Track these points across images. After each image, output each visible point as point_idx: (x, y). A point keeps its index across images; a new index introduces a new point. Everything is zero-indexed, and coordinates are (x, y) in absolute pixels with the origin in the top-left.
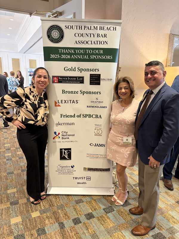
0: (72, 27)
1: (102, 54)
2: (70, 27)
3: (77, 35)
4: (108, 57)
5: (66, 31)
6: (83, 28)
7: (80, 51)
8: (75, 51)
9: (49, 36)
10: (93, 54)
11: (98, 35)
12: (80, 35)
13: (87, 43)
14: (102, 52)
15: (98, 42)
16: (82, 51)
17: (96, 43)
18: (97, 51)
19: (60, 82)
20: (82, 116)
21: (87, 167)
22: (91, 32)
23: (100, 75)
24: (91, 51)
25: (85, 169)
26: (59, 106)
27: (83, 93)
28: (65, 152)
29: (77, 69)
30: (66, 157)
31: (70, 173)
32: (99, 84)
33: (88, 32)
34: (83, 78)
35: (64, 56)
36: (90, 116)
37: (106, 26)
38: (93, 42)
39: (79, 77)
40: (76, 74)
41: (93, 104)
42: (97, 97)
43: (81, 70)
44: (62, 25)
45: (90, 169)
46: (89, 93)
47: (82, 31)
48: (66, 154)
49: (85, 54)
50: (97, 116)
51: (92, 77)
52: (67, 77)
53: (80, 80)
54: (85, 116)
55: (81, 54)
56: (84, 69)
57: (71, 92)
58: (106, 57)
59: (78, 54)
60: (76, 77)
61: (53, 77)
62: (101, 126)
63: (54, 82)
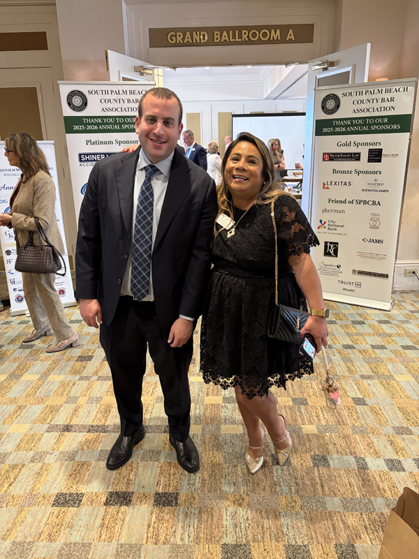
0: (351, 94)
1: (386, 124)
2: (348, 94)
3: (356, 102)
4: (395, 127)
5: (343, 100)
6: (364, 93)
7: (358, 122)
8: (352, 122)
9: (323, 108)
10: (375, 124)
11: (383, 100)
12: (359, 102)
13: (368, 110)
14: (386, 120)
15: (383, 109)
16: (360, 122)
17: (379, 110)
18: (380, 120)
19: (331, 159)
20: (355, 202)
21: (357, 269)
22: (374, 96)
23: (382, 150)
24: (372, 121)
25: (354, 271)
26: (328, 188)
27: (358, 173)
28: (330, 247)
29: (352, 144)
30: (332, 252)
31: (334, 274)
32: (380, 161)
33: (370, 97)
34: (359, 154)
35: (338, 129)
36: (365, 202)
37: (394, 88)
38: (375, 109)
39: (355, 154)
40: (352, 150)
41: (369, 187)
42: (376, 178)
43: (357, 145)
44: (339, 93)
45: (361, 273)
46: (367, 172)
47: (364, 97)
48: (332, 250)
49: (365, 124)
50: (374, 203)
51: (371, 152)
52: (340, 154)
53: (356, 157)
54: (359, 202)
55: (360, 125)
56: (361, 143)
57: (344, 172)
58: (391, 127)
59: (356, 125)
60: (351, 154)
61: (324, 154)
62: (378, 215)
63: (324, 160)
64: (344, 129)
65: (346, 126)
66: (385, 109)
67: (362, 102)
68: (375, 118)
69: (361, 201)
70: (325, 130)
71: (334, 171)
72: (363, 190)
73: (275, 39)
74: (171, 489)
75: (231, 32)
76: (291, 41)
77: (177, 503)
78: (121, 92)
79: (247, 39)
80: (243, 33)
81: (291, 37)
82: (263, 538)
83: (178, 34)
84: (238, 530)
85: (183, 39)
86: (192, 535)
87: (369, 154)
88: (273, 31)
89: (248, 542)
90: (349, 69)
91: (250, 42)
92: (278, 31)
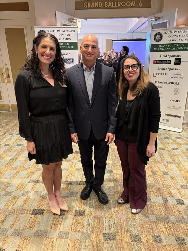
0: (167, 33)
1: (183, 47)
3: (170, 36)
5: (164, 35)
6: (174, 32)
7: (170, 46)
8: (168, 46)
9: (154, 39)
10: (178, 47)
11: (182, 36)
13: (175, 40)
14: (183, 45)
15: (182, 40)
16: (172, 45)
18: (181, 45)
19: (157, 63)
20: (167, 83)
21: (167, 114)
22: (178, 34)
23: (181, 59)
24: (177, 45)
25: (166, 114)
26: (155, 76)
27: (169, 69)
29: (167, 56)
32: (180, 64)
33: (176, 34)
34: (170, 60)
35: (161, 49)
36: (172, 83)
38: (179, 40)
39: (168, 61)
40: (167, 58)
41: (174, 76)
42: (177, 72)
43: (170, 56)
44: (162, 32)
45: (169, 115)
46: (173, 69)
47: (174, 34)
49: (174, 47)
50: (176, 83)
51: (176, 60)
52: (161, 61)
53: (169, 62)
54: (169, 83)
55: (171, 47)
56: (172, 55)
57: (163, 69)
58: (186, 48)
59: (170, 47)
60: (167, 60)
61: (154, 60)
62: (178, 89)
63: (154, 63)
64: (164, 49)
65: (165, 48)
66: (183, 40)
67: (173, 36)
68: (178, 44)
69: (170, 83)
70: (155, 49)
71: (159, 69)
72: (171, 77)
73: (133, 6)
74: (82, 209)
75: (113, 2)
76: (140, 7)
77: (84, 215)
78: (62, 31)
79: (120, 6)
80: (118, 3)
81: (140, 5)
82: (121, 231)
83: (88, 3)
84: (110, 227)
85: (91, 6)
86: (91, 229)
87: (175, 61)
88: (132, 2)
89: (115, 233)
90: (167, 20)
91: (121, 7)
92: (135, 2)
